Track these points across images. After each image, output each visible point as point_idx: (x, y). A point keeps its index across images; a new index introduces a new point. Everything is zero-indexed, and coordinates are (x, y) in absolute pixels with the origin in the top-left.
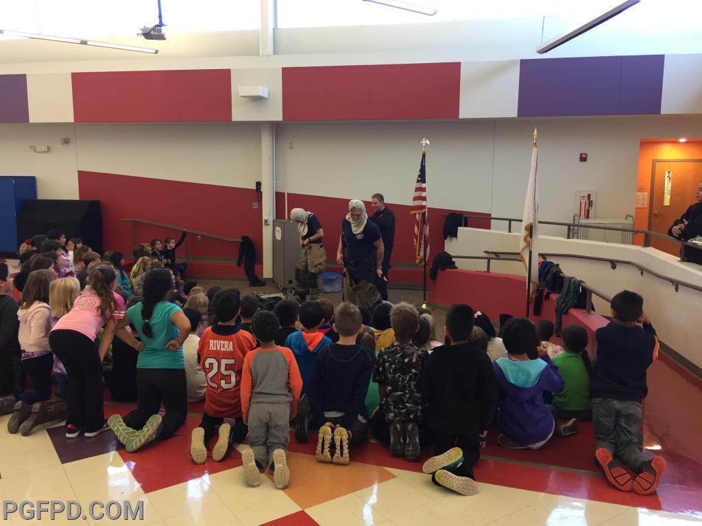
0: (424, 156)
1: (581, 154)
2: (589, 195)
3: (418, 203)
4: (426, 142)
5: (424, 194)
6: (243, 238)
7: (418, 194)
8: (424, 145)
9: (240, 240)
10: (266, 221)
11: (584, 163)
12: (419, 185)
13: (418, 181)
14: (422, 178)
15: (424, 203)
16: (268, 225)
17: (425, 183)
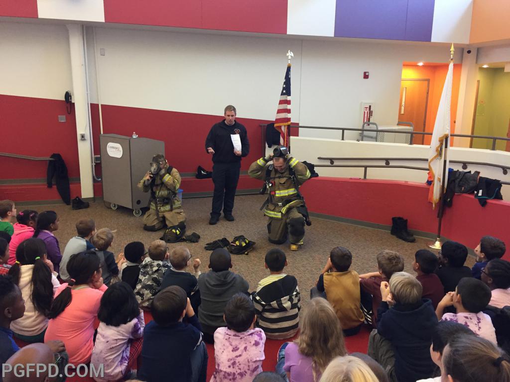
0: (289, 69)
1: (365, 73)
2: (370, 106)
3: (283, 115)
4: (290, 54)
5: (289, 107)
6: (53, 156)
7: (283, 106)
8: (290, 57)
9: (48, 158)
10: (83, 136)
11: (366, 80)
12: (284, 98)
13: (282, 94)
14: (287, 90)
15: (289, 116)
16: (85, 140)
17: (290, 95)
